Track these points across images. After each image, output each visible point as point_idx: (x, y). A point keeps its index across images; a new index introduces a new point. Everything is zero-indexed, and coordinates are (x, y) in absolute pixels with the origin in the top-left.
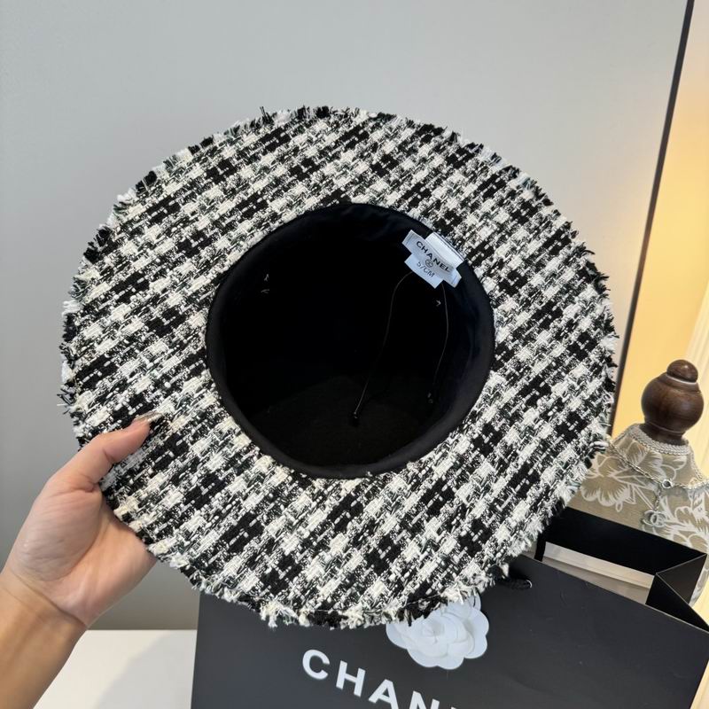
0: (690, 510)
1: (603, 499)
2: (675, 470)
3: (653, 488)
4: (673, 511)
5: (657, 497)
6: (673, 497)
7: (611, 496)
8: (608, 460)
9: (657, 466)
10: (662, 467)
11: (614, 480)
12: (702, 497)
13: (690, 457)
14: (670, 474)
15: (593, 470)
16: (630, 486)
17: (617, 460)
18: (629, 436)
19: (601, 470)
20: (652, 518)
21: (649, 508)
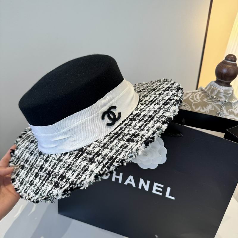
0: (233, 110)
1: (202, 110)
2: (228, 96)
3: (220, 103)
4: (227, 111)
5: (221, 107)
6: (227, 106)
7: (204, 108)
8: (203, 96)
9: (222, 95)
10: (223, 95)
11: (206, 102)
12: (237, 105)
13: (233, 91)
14: (226, 98)
15: (197, 99)
16: (212, 104)
17: (206, 95)
18: (211, 85)
19: (200, 99)
20: (220, 114)
21: (218, 111)
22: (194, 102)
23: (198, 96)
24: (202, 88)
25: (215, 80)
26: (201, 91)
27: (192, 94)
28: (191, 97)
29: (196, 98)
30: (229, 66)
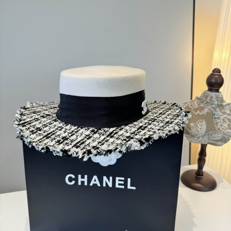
0: (225, 111)
1: (200, 113)
2: (219, 100)
3: (214, 106)
4: (221, 112)
5: (215, 109)
6: (220, 108)
7: (202, 111)
8: (200, 102)
9: (214, 99)
10: (216, 99)
11: (203, 107)
12: (227, 107)
13: (222, 97)
14: (218, 101)
15: (195, 106)
16: (207, 107)
17: (202, 101)
18: (204, 94)
19: (198, 105)
20: (215, 115)
21: (214, 112)
22: (193, 108)
23: (195, 103)
24: (197, 97)
25: (207, 89)
26: (198, 99)
27: (190, 103)
28: (190, 105)
29: (194, 105)
30: (217, 76)
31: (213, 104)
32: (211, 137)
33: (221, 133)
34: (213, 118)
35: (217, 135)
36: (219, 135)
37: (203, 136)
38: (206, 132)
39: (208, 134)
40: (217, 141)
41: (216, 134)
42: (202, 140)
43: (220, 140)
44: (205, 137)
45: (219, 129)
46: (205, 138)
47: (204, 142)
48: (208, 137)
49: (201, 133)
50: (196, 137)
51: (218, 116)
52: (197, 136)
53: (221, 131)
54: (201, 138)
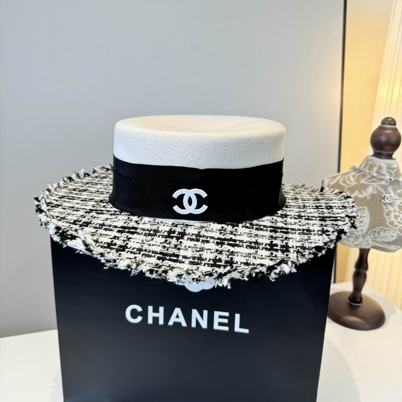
1: (360, 194)
2: (393, 172)
3: (383, 183)
4: (395, 193)
5: (386, 187)
6: (394, 186)
7: (363, 192)
8: (359, 176)
9: (384, 171)
10: (387, 172)
11: (365, 184)
13: (398, 167)
14: (391, 174)
15: (351, 182)
16: (373, 185)
17: (363, 174)
18: (367, 161)
19: (356, 181)
20: (386, 198)
21: (383, 194)
22: (347, 186)
23: (351, 178)
24: (354, 167)
26: (355, 170)
27: (342, 177)
28: (341, 180)
29: (349, 180)
30: (389, 132)
31: (382, 179)
32: (379, 237)
33: (396, 230)
34: (382, 203)
35: (389, 233)
36: (393, 234)
37: (365, 235)
38: (369, 229)
39: (372, 232)
40: (389, 243)
41: (387, 232)
42: (361, 242)
43: (394, 243)
44: (368, 237)
45: (392, 223)
46: (368, 239)
47: (366, 245)
48: (372, 237)
49: (362, 230)
50: (352, 237)
51: (390, 200)
52: (355, 234)
53: (396, 226)
54: (361, 239)
